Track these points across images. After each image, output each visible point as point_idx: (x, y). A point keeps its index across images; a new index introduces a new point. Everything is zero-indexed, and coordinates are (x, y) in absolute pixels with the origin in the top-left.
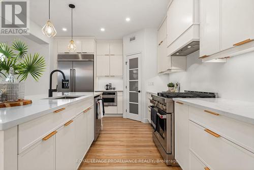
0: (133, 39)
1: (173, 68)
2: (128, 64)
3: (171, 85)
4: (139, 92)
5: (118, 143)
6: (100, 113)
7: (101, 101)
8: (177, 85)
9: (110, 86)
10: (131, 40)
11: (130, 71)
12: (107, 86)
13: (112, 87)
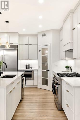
0: (44, 35)
1: (67, 58)
2: (41, 51)
3: (67, 67)
4: (48, 71)
5: (34, 101)
6: (24, 85)
7: (24, 78)
8: (70, 68)
9: (29, 66)
10: (43, 36)
11: (42, 56)
12: (27, 66)
13: (30, 66)
